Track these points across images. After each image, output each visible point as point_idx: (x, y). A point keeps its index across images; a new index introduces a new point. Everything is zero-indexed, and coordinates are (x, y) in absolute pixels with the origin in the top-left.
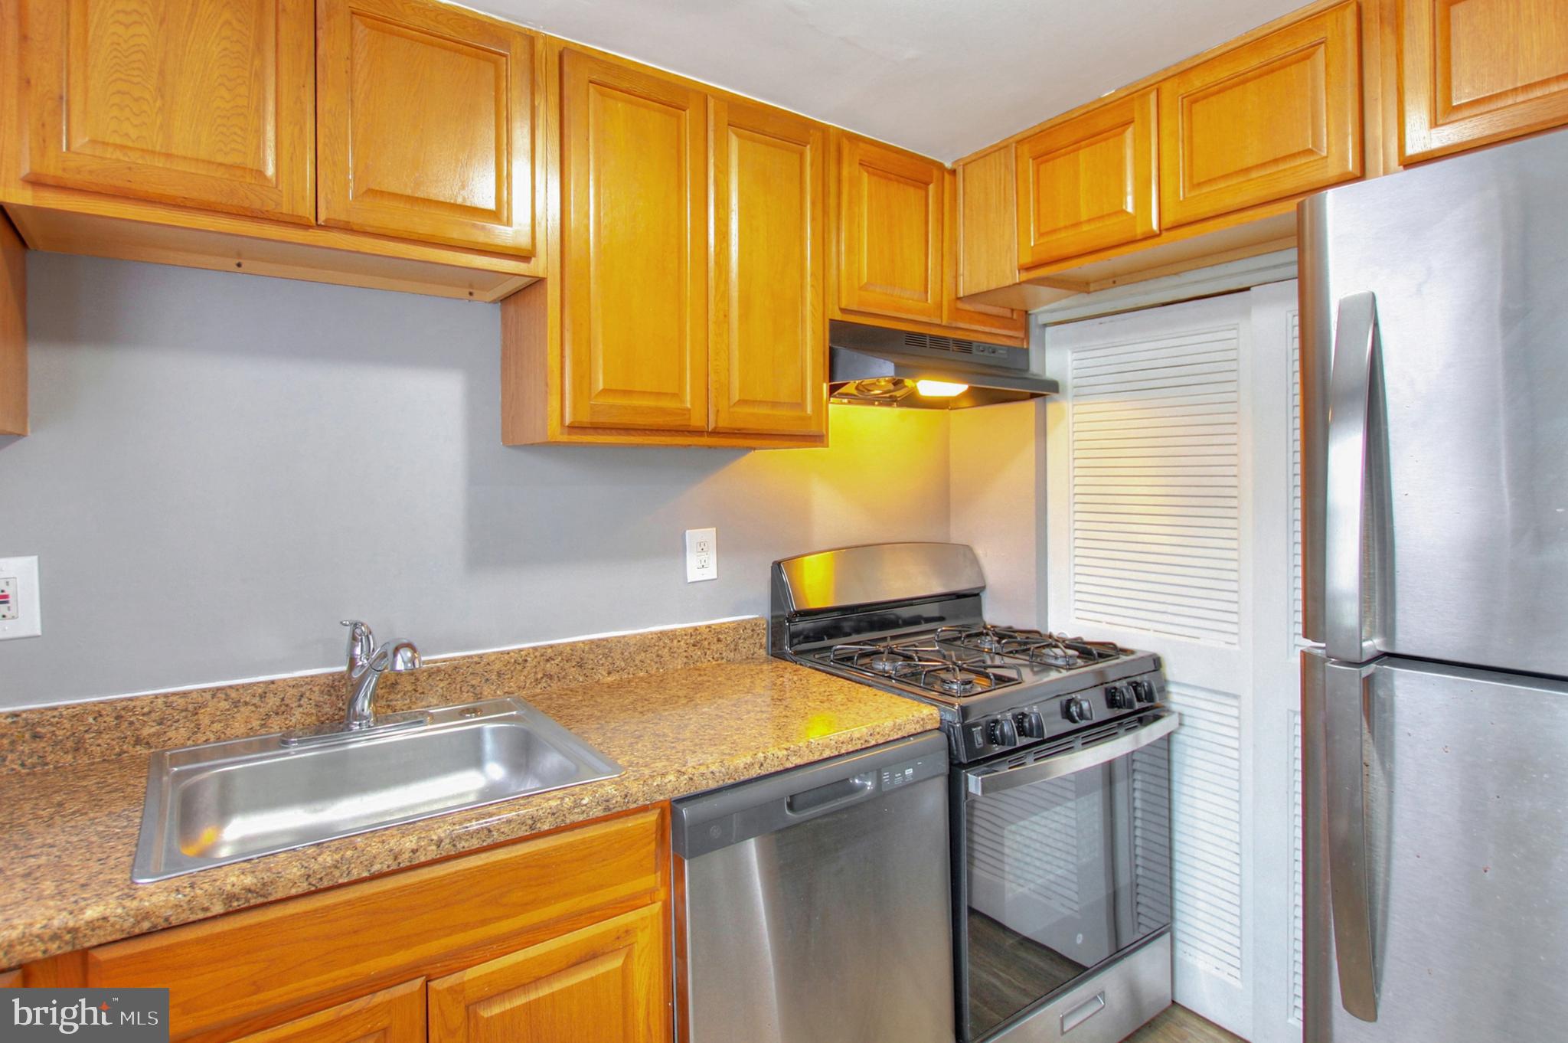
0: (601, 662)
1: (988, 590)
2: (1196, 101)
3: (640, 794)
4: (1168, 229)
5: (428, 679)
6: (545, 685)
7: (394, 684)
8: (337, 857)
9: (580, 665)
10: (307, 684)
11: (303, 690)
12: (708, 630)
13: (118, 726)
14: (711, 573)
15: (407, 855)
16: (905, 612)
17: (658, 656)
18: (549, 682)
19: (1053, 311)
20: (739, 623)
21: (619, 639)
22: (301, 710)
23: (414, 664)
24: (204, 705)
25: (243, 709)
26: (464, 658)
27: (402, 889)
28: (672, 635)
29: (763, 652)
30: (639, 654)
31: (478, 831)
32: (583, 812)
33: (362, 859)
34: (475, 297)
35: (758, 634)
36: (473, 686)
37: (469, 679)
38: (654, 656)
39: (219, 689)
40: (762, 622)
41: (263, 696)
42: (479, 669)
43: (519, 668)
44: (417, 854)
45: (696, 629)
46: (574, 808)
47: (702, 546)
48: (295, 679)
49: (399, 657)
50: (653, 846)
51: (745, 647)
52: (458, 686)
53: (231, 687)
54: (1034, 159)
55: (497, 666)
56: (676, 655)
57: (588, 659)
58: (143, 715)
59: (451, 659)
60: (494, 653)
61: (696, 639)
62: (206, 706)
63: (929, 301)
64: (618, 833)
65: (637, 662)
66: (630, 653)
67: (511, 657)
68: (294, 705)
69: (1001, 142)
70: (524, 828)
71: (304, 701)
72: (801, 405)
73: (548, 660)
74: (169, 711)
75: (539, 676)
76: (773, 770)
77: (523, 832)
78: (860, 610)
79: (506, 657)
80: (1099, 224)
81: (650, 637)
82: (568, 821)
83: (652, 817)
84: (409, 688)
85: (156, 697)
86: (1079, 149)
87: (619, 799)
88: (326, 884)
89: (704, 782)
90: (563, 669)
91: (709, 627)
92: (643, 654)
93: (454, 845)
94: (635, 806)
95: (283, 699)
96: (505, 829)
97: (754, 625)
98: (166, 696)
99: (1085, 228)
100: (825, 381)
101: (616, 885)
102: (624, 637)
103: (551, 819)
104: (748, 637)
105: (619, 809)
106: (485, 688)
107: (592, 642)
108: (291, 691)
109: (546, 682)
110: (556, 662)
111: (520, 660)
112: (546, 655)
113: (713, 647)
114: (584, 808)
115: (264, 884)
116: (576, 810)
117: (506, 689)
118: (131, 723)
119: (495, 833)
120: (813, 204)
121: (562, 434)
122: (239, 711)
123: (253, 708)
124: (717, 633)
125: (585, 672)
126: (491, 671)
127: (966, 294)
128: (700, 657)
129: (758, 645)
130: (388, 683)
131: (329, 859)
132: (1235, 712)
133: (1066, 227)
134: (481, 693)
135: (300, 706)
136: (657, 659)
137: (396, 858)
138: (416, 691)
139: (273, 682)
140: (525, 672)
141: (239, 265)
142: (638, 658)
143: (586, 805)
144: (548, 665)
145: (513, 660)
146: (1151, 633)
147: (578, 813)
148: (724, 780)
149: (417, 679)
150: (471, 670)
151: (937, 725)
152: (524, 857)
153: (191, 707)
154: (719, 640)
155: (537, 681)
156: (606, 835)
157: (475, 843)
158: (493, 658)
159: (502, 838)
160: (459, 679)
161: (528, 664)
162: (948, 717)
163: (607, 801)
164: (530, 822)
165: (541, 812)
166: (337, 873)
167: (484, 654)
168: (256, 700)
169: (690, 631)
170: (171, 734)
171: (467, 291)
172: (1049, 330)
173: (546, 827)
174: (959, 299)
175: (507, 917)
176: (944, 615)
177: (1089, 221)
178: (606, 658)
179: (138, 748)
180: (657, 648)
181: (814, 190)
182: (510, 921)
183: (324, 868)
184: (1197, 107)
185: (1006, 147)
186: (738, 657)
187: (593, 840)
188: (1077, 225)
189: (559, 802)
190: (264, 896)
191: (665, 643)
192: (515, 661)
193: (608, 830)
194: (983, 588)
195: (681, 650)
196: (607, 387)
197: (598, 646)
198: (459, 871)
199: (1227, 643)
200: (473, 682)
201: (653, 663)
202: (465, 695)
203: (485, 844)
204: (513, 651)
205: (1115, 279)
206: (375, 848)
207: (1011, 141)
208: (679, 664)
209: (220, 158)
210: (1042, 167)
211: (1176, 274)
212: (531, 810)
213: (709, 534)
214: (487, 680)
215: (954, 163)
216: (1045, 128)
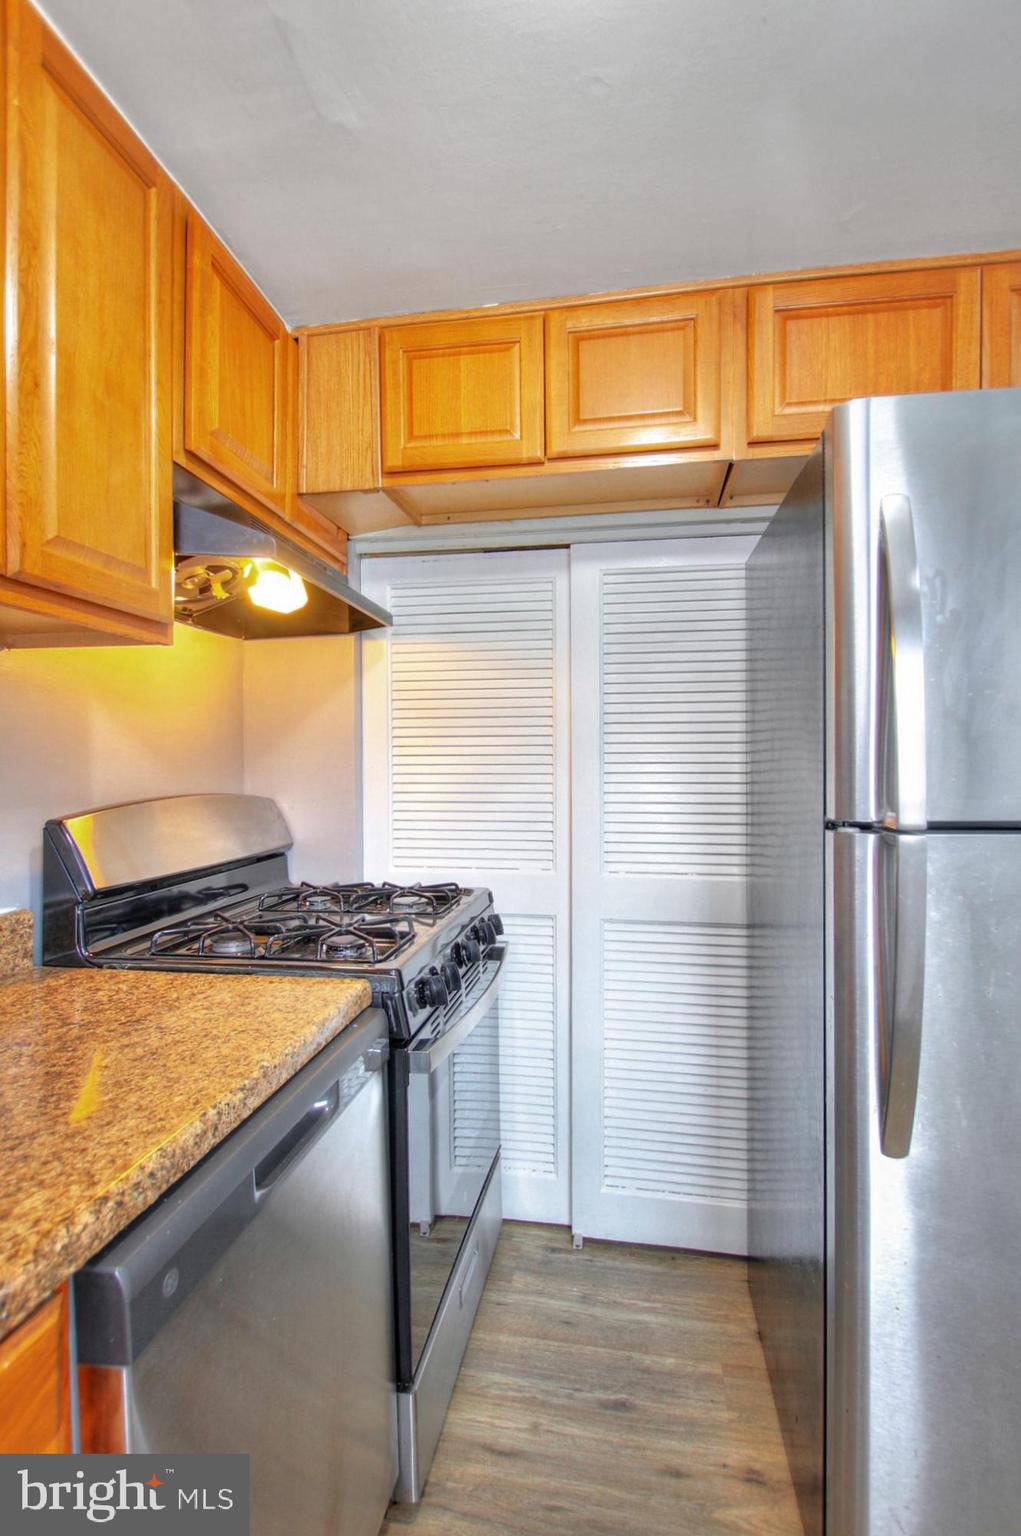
1: (294, 848)
2: (583, 339)
4: (550, 460)
16: (192, 887)
19: (376, 540)
29: (28, 963)
35: (21, 936)
40: (27, 916)
54: (404, 352)
69: (362, 321)
72: (144, 572)
76: (229, 1130)
78: (165, 883)
80: (480, 440)
86: (460, 354)
97: (15, 924)
99: (465, 440)
100: (171, 546)
104: (6, 943)
127: (309, 491)
129: (22, 953)
132: (550, 932)
133: (444, 436)
146: (473, 871)
151: (369, 1002)
162: (386, 988)
172: (366, 562)
174: (300, 495)
176: (247, 882)
177: (471, 434)
184: (584, 345)
185: (368, 329)
188: (457, 435)
194: (290, 846)
199: (544, 870)
205: (450, 515)
207: (375, 323)
210: (416, 363)
211: (508, 520)
215: (298, 328)
216: (417, 320)
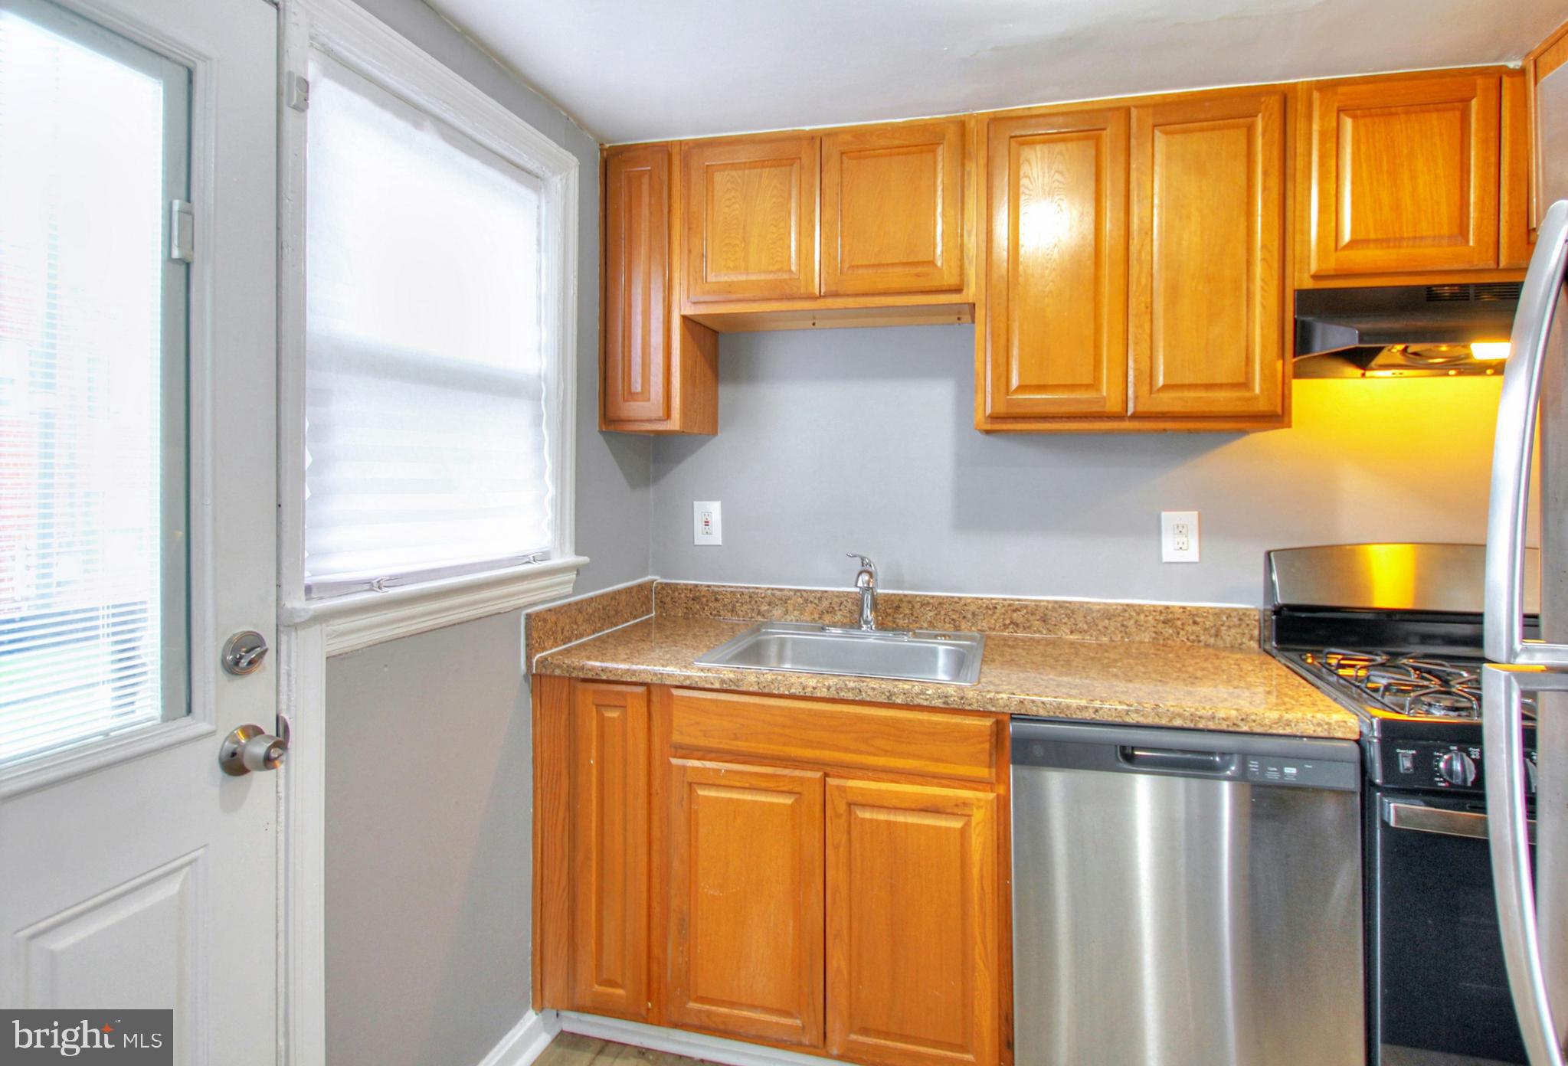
0: (1064, 621)
3: (974, 701)
5: (920, 608)
6: (1012, 630)
7: (898, 607)
8: (774, 677)
9: (1044, 620)
10: (845, 596)
11: (842, 599)
12: (1181, 610)
13: (750, 602)
14: (1192, 554)
15: (809, 690)
17: (1123, 625)
18: (1016, 629)
20: (1222, 611)
21: (1082, 604)
22: (841, 613)
23: (869, 585)
24: (790, 598)
25: (809, 605)
26: (947, 597)
27: (810, 710)
28: (1140, 610)
29: (1254, 645)
30: (1103, 620)
31: (853, 689)
32: (927, 699)
33: (786, 683)
34: (962, 320)
35: (1248, 625)
36: (953, 620)
37: (950, 613)
38: (1119, 625)
39: (799, 590)
40: (1253, 613)
41: (820, 599)
42: (958, 607)
43: (990, 612)
44: (816, 691)
45: (1167, 607)
46: (920, 694)
47: (1180, 529)
48: (838, 592)
49: (860, 578)
50: (987, 746)
51: (1229, 636)
52: (942, 618)
53: (804, 591)
55: (972, 608)
56: (1143, 629)
57: (1051, 616)
58: (762, 598)
59: (939, 597)
60: (971, 598)
61: (1166, 617)
62: (791, 599)
63: (1471, 243)
64: (957, 725)
65: (1100, 627)
66: (1093, 618)
67: (983, 603)
68: (837, 609)
70: (883, 697)
71: (842, 607)
72: (1246, 385)
73: (1014, 611)
74: (774, 598)
75: (1007, 622)
76: (1110, 720)
77: (883, 699)
79: (980, 602)
81: (1114, 607)
82: (915, 703)
83: (988, 722)
84: (907, 612)
85: (768, 589)
87: (956, 699)
88: (766, 690)
89: (1034, 708)
90: (1028, 620)
91: (1184, 608)
92: (1107, 621)
93: (838, 693)
94: (970, 708)
95: (831, 603)
96: (870, 692)
97: (1243, 615)
98: (773, 589)
100: (1278, 359)
101: (955, 763)
102: (1088, 603)
103: (902, 696)
104: (1235, 626)
105: (956, 706)
106: (963, 623)
107: (1056, 602)
108: (835, 600)
109: (1013, 628)
110: (1022, 613)
111: (991, 606)
112: (1014, 608)
113: (1189, 629)
114: (928, 697)
115: (738, 680)
116: (921, 696)
117: (979, 628)
118: (756, 602)
119: (864, 693)
120: (1265, 174)
121: (986, 423)
122: (807, 606)
123: (814, 606)
124: (1194, 616)
125: (1048, 626)
126: (968, 611)
128: (1171, 635)
129: (1248, 636)
130: (894, 605)
131: (769, 677)
134: (960, 627)
135: (840, 610)
136: (1123, 629)
137: (804, 689)
138: (912, 614)
139: (826, 592)
140: (995, 617)
141: (814, 324)
142: (1101, 625)
143: (929, 695)
144: (1015, 615)
145: (985, 605)
147: (922, 699)
148: (1054, 713)
149: (913, 607)
150: (952, 607)
152: (886, 718)
153: (784, 598)
154: (1195, 623)
155: (1006, 627)
156: (947, 723)
157: (850, 696)
158: (969, 601)
159: (868, 699)
160: (943, 612)
161: (997, 611)
162: (1365, 730)
163: (946, 697)
164: (888, 694)
165: (895, 690)
166: (773, 686)
167: (963, 597)
168: (816, 601)
169: (1159, 609)
170: (774, 612)
171: (956, 317)
173: (899, 701)
175: (875, 755)
178: (1069, 618)
179: (759, 617)
180: (1121, 618)
181: (1267, 160)
182: (876, 758)
183: (767, 681)
186: (1220, 643)
187: (937, 724)
189: (910, 687)
190: (738, 686)
191: (1130, 615)
192: (987, 606)
193: (949, 720)
195: (1148, 625)
196: (1023, 383)
197: (1061, 607)
198: (844, 712)
200: (954, 617)
201: (1117, 632)
202: (947, 626)
203: (857, 699)
204: (987, 599)
206: (793, 680)
208: (1147, 637)
209: (771, 268)
212: (890, 687)
213: (1191, 517)
214: (964, 617)
